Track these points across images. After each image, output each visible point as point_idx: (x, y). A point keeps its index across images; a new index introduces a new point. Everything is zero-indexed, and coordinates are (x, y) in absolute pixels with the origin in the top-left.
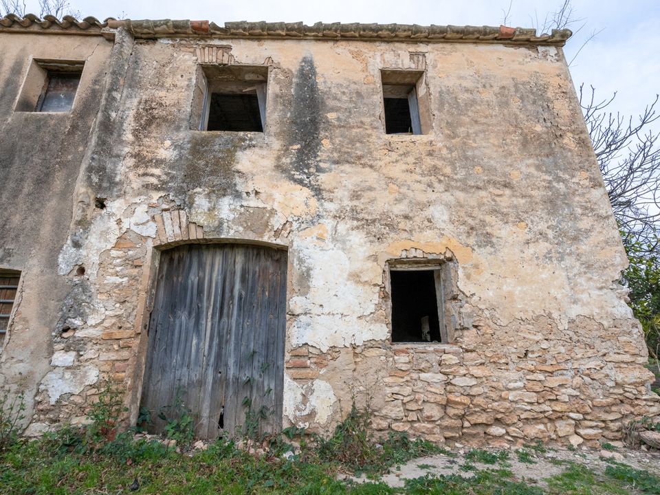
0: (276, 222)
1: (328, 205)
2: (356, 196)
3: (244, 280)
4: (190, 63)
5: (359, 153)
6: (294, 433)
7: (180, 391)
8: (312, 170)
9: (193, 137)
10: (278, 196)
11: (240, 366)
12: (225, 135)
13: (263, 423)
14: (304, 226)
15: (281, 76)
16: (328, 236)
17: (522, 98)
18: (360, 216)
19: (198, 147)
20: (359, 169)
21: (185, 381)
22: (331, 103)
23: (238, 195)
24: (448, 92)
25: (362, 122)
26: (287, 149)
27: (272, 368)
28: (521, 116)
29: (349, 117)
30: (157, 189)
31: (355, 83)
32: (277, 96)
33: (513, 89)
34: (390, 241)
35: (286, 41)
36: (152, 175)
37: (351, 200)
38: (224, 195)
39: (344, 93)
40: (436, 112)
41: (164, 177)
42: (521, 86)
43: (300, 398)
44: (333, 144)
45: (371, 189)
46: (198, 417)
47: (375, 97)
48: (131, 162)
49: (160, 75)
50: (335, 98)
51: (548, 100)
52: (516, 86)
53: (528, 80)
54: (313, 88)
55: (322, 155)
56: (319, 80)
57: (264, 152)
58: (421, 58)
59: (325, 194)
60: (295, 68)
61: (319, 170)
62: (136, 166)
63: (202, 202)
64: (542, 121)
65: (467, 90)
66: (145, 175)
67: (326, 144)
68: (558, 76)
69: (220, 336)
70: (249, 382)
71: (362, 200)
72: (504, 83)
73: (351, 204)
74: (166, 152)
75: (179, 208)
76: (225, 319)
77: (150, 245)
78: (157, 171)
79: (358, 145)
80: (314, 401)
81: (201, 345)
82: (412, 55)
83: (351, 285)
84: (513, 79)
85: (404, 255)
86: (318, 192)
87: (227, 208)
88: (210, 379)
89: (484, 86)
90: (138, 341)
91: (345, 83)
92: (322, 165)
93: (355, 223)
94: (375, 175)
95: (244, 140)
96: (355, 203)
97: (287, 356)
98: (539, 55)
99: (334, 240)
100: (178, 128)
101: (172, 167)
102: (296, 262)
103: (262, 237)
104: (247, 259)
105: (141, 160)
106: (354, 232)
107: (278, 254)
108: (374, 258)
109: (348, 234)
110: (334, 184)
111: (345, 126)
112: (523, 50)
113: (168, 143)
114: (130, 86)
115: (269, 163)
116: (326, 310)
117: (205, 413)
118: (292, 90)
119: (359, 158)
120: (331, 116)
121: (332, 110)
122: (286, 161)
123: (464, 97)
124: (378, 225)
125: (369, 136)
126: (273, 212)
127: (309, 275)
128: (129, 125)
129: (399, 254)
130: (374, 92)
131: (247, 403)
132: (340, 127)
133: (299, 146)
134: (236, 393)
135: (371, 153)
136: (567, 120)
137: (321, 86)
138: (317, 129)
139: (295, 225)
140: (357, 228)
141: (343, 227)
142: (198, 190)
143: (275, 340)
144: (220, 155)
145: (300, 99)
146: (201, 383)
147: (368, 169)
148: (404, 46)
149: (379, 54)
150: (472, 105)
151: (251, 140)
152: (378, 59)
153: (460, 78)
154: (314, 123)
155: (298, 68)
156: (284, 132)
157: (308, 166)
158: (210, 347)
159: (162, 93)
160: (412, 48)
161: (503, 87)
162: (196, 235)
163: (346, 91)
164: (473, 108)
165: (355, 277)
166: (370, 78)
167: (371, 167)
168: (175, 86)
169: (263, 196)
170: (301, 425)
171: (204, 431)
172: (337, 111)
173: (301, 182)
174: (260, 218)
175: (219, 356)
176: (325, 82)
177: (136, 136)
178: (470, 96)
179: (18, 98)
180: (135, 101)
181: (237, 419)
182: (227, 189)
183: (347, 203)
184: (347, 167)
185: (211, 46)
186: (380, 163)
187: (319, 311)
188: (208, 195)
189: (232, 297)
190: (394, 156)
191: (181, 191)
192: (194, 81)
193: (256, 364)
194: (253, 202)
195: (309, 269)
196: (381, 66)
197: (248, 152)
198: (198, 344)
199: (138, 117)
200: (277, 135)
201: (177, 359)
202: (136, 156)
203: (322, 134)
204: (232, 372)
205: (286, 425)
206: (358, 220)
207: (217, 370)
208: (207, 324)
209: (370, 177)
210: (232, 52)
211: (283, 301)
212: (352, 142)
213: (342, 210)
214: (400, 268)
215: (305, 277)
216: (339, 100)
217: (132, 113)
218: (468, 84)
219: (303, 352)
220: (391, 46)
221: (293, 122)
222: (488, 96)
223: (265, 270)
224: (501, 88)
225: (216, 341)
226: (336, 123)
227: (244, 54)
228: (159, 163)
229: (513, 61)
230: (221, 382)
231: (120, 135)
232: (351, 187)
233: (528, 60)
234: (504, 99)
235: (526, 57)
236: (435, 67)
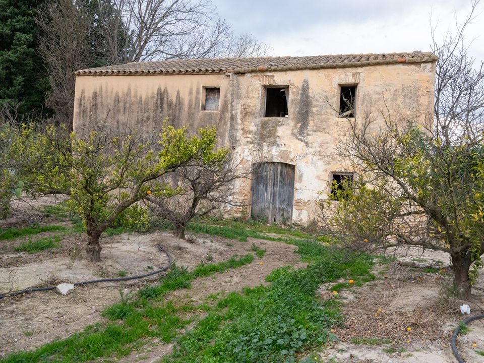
0: (291, 156)
1: (311, 150)
2: (321, 146)
3: (281, 175)
4: (258, 85)
5: (324, 127)
6: (295, 224)
7: (262, 210)
8: (305, 135)
9: (261, 121)
10: (292, 146)
11: (280, 204)
12: (273, 119)
13: (287, 221)
14: (301, 158)
15: (295, 90)
16: (310, 162)
17: (404, 96)
18: (322, 154)
19: (264, 125)
20: (323, 134)
21: (263, 207)
22: (314, 103)
23: (278, 146)
24: (368, 95)
25: (327, 112)
26: (296, 126)
27: (290, 205)
28: (402, 106)
29: (322, 110)
30: (251, 143)
31: (326, 92)
32: (292, 100)
33: (401, 91)
34: (332, 164)
35: (297, 71)
36: (249, 137)
37: (319, 147)
38: (273, 146)
39: (320, 97)
40: (360, 106)
41: (253, 138)
42: (406, 89)
43: (298, 215)
44: (314, 123)
45: (327, 143)
46: (268, 218)
47: (334, 99)
48: (241, 132)
49: (248, 92)
50: (316, 100)
51: (419, 97)
52: (403, 89)
53: (410, 85)
54: (307, 96)
55: (309, 128)
56: (310, 91)
57: (287, 127)
58: (358, 75)
59: (310, 145)
60: (300, 86)
61: (308, 135)
62: (243, 134)
63: (265, 148)
64: (412, 108)
65: (377, 93)
66: (246, 137)
67: (311, 123)
68: (428, 81)
69: (274, 194)
70: (283, 209)
71: (324, 148)
72: (397, 88)
73: (319, 149)
74: (253, 128)
75: (259, 150)
76: (275, 188)
77: (250, 163)
78: (250, 136)
79: (324, 123)
80: (302, 216)
81: (268, 196)
82: (354, 74)
83: (316, 180)
84: (403, 85)
85: (337, 170)
86: (307, 144)
87: (274, 151)
88: (271, 207)
89: (386, 90)
90: (249, 194)
91: (321, 92)
92: (309, 132)
93: (320, 157)
94: (330, 137)
95: (279, 122)
96: (321, 149)
97: (294, 202)
98: (421, 69)
99: (312, 163)
100: (256, 117)
101: (255, 134)
102: (298, 171)
103: (286, 161)
104: (282, 168)
105: (245, 131)
106: (319, 161)
107: (293, 167)
108: (326, 171)
109: (317, 162)
110: (313, 141)
111: (320, 114)
112: (413, 67)
113: (253, 124)
114: (237, 98)
115: (289, 132)
116: (307, 188)
117: (270, 217)
118: (299, 97)
119: (324, 129)
120: (314, 109)
121: (315, 106)
122: (295, 131)
123: (375, 97)
124: (328, 158)
125: (329, 119)
126: (290, 152)
127: (302, 176)
128: (239, 116)
129: (334, 170)
130: (334, 96)
131: (282, 215)
132: (318, 114)
133: (300, 124)
134: (279, 212)
135: (329, 127)
136: (425, 107)
137: (311, 95)
138: (308, 116)
139: (298, 157)
140: (321, 159)
141: (315, 158)
142: (264, 144)
143: (291, 196)
144: (271, 129)
145: (302, 101)
146: (268, 208)
147: (327, 134)
148: (350, 69)
149: (338, 75)
150: (378, 101)
151: (282, 122)
152: (337, 77)
153: (376, 86)
154: (307, 113)
155: (302, 85)
156: (295, 118)
157: (304, 133)
158: (271, 197)
159: (249, 101)
160: (354, 70)
161: (396, 90)
162: (265, 160)
163: (321, 96)
164: (378, 103)
165: (318, 177)
166: (333, 89)
167: (328, 133)
168: (253, 97)
169: (287, 146)
170: (298, 222)
171: (270, 222)
172: (317, 107)
173: (301, 140)
174: (286, 154)
175: (273, 200)
176: (313, 92)
177: (242, 121)
178: (378, 96)
179: (201, 105)
180: (240, 105)
181: (279, 219)
182: (274, 143)
183: (318, 149)
184: (319, 133)
185: (266, 76)
186: (332, 131)
187: (305, 188)
188: (268, 146)
189: (277, 181)
190: (338, 128)
191: (259, 144)
192: (260, 94)
193: (285, 203)
194: (283, 148)
195: (302, 174)
196: (338, 82)
197: (281, 127)
198: (267, 196)
199: (241, 113)
200: (292, 119)
201: (260, 200)
202: (243, 129)
203: (310, 118)
204: (278, 205)
205: (293, 222)
206: (321, 155)
207: (273, 204)
208: (269, 189)
209: (328, 137)
210: (274, 79)
211: (293, 185)
212: (322, 122)
213: (316, 151)
214: (337, 174)
215: (301, 176)
216: (318, 101)
217: (239, 111)
218: (379, 90)
219: (299, 202)
220: (345, 70)
221: (299, 113)
222: (388, 96)
223: (288, 172)
224: (395, 91)
225: (272, 195)
226: (316, 113)
227: (279, 79)
228: (251, 132)
229: (405, 74)
230: (274, 208)
231: (236, 121)
232: (320, 142)
233: (414, 72)
234: (395, 97)
235: (413, 71)
236: (364, 80)
